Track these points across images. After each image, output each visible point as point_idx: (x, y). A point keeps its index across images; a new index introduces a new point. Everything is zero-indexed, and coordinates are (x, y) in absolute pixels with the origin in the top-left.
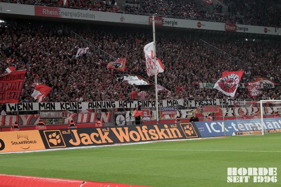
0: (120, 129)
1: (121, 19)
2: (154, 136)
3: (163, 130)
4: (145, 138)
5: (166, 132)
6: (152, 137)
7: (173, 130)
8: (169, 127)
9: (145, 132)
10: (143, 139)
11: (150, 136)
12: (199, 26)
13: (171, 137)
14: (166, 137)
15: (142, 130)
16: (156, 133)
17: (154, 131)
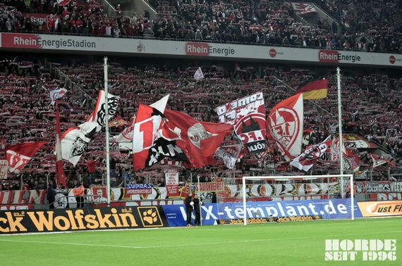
0: (41, 214)
1: (139, 47)
2: (92, 224)
3: (108, 216)
4: (78, 225)
5: (112, 219)
6: (88, 226)
7: (123, 216)
8: (119, 212)
9: (79, 218)
10: (74, 227)
11: (85, 223)
12: (273, 55)
13: (119, 225)
14: (111, 225)
15: (74, 215)
16: (97, 219)
17: (94, 217)
